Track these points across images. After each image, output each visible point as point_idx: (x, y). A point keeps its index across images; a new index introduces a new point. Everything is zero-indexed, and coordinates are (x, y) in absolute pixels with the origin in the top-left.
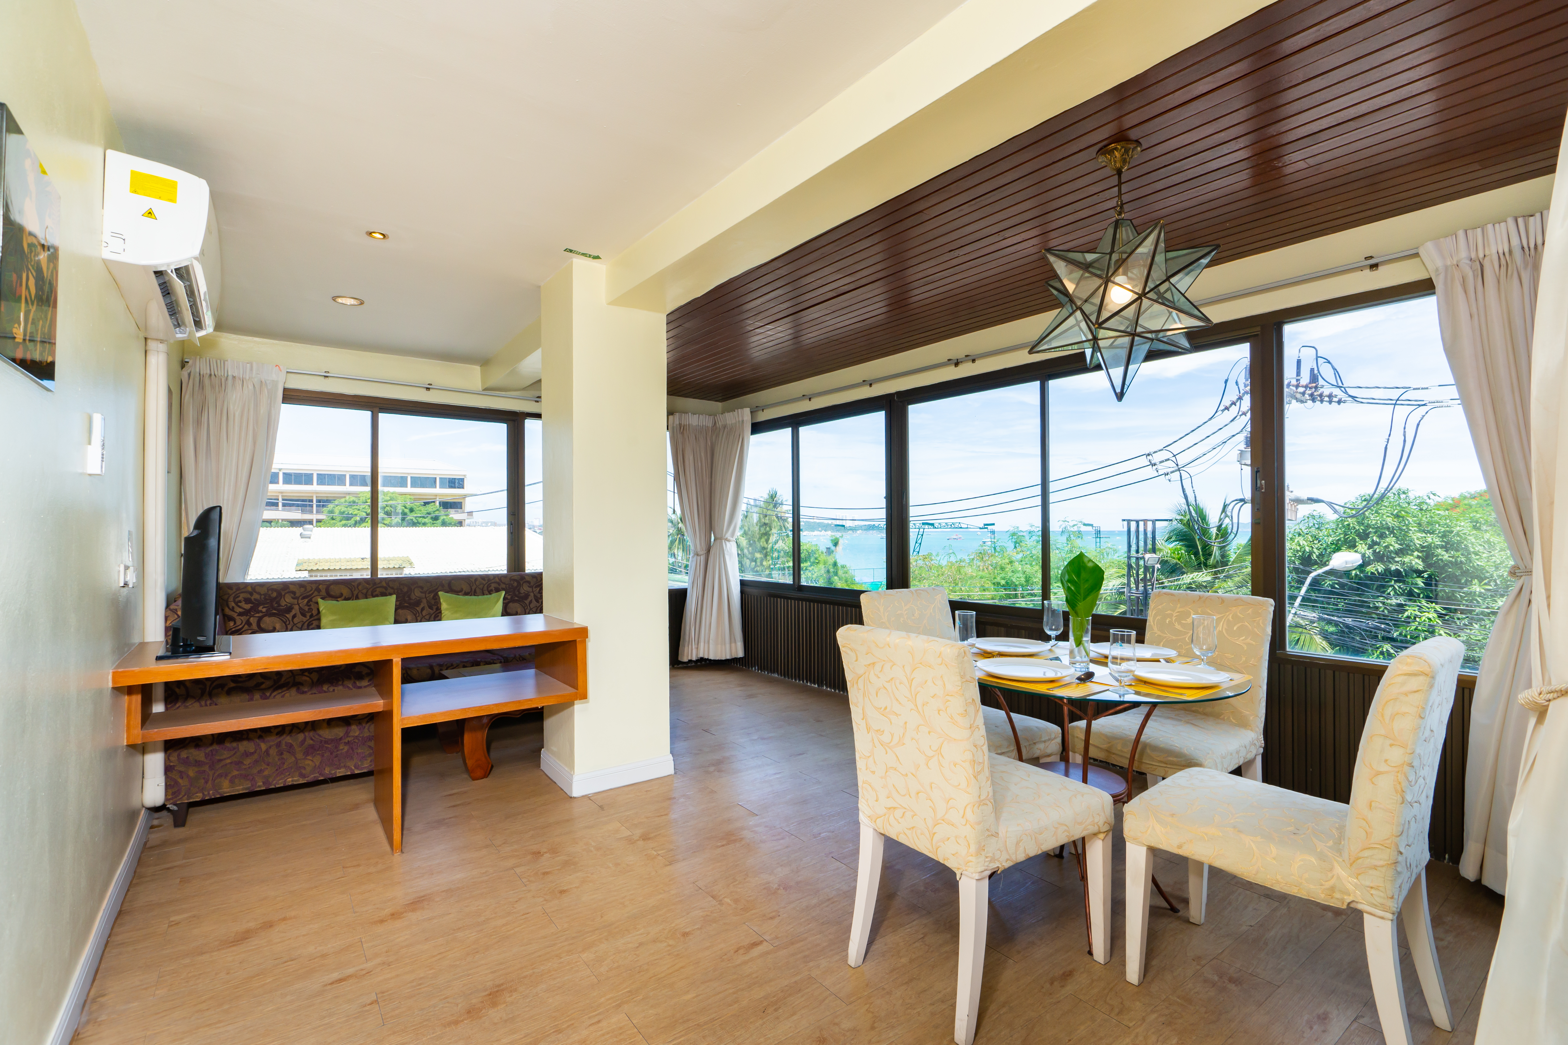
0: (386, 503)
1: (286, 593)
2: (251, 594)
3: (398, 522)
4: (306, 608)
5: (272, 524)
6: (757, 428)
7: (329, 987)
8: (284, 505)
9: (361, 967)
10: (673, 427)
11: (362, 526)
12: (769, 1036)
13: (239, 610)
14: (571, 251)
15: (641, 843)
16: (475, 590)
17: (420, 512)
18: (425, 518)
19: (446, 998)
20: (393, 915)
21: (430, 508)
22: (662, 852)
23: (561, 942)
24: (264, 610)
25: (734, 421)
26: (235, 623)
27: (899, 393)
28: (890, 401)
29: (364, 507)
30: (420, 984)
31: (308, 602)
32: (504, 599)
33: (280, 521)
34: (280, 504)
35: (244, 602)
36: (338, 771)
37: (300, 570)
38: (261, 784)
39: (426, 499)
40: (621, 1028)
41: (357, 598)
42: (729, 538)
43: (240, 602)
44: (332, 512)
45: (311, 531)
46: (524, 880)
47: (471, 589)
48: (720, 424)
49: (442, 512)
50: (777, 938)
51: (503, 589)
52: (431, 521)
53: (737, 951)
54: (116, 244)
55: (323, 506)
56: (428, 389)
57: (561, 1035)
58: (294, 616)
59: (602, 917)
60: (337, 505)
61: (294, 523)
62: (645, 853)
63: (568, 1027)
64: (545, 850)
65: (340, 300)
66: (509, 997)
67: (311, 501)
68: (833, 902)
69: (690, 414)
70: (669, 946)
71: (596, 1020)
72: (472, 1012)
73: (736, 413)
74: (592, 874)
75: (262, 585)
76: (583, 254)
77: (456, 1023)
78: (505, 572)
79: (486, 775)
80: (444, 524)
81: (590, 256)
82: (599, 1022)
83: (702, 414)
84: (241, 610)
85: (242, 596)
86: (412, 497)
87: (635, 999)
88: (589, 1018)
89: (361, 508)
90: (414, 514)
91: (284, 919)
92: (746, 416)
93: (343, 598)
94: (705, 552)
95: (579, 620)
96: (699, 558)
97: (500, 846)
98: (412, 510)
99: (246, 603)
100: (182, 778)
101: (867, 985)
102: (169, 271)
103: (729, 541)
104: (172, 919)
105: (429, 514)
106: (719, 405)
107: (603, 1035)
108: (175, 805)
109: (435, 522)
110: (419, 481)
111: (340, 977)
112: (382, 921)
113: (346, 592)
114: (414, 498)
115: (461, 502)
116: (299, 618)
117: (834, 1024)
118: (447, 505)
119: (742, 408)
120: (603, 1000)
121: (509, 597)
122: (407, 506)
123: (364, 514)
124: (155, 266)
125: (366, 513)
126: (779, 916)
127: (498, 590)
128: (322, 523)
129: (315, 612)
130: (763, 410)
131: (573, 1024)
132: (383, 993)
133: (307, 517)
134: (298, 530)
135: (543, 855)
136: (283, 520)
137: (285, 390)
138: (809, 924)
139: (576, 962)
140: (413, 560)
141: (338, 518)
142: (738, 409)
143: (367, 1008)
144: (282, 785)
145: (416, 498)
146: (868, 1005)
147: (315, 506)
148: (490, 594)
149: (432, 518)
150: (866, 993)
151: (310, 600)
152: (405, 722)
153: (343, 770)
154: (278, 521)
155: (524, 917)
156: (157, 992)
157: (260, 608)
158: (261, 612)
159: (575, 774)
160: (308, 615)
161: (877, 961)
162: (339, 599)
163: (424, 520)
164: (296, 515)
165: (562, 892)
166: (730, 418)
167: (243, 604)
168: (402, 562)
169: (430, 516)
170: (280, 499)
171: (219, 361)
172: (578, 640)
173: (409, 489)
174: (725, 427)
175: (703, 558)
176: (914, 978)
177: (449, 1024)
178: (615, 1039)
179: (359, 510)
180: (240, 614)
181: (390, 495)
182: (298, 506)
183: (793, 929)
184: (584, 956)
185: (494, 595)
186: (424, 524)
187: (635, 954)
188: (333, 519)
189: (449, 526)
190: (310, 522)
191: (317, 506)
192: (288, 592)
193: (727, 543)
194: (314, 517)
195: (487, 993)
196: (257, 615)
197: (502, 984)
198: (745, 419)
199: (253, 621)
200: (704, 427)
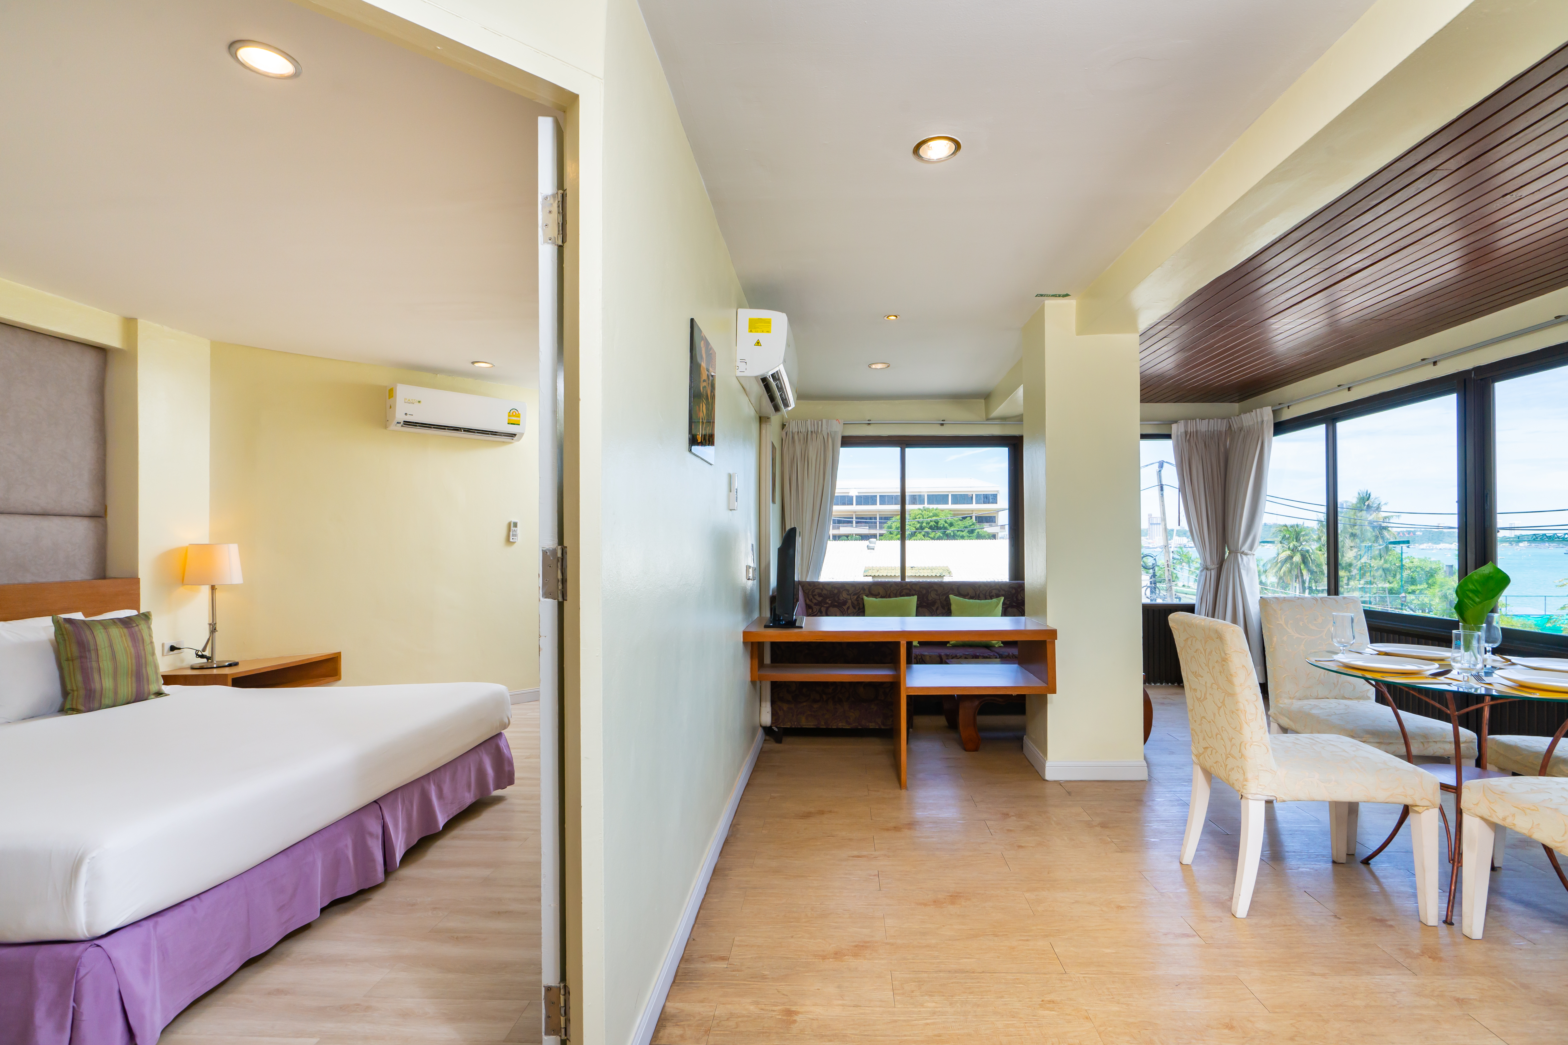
0: (930, 519)
1: (843, 591)
2: (822, 590)
3: (940, 536)
4: (856, 603)
5: (849, 538)
6: (1281, 428)
7: (851, 858)
8: (857, 523)
9: (872, 853)
10: (1177, 436)
11: (912, 539)
12: (1176, 1004)
13: (815, 601)
14: (1042, 295)
15: (1098, 829)
16: (979, 595)
17: (959, 526)
18: (963, 532)
19: (921, 888)
20: (895, 828)
21: (967, 522)
22: (1116, 840)
23: (1010, 880)
24: (830, 602)
25: (1251, 423)
26: (812, 611)
27: (1478, 370)
28: (1465, 380)
29: (914, 522)
30: (906, 875)
31: (857, 598)
32: (1004, 604)
33: (854, 535)
34: (854, 522)
35: (817, 596)
36: (870, 724)
37: (866, 576)
38: (823, 724)
39: (965, 514)
40: (1044, 951)
41: (890, 597)
42: (1246, 551)
43: (815, 595)
44: (890, 527)
45: (875, 543)
46: (991, 831)
47: (976, 594)
48: (1235, 427)
49: (978, 526)
50: (1212, 938)
51: (1003, 595)
52: (968, 534)
53: (1166, 934)
54: (742, 366)
55: (885, 523)
56: (942, 424)
57: (996, 938)
58: (848, 608)
59: (1049, 873)
60: (894, 522)
61: (864, 537)
62: (1100, 838)
63: (1003, 935)
64: (1013, 814)
65: (873, 366)
66: (964, 902)
67: (875, 518)
68: (1289, 929)
69: (1198, 420)
70: (1102, 911)
71: (1026, 938)
72: (936, 903)
73: (1253, 414)
74: (1048, 841)
75: (828, 584)
76: (1053, 296)
77: (925, 905)
78: (1008, 580)
79: (976, 750)
80: (979, 537)
81: (1059, 296)
82: (1027, 940)
83: (1213, 419)
84: (816, 601)
85: (817, 591)
86: (952, 512)
87: (1061, 936)
88: (1020, 935)
89: (911, 524)
90: (952, 529)
91: (830, 812)
92: (1267, 414)
93: (880, 596)
94: (1217, 566)
95: (1051, 623)
96: (1208, 573)
97: (978, 802)
98: (951, 525)
99: (819, 597)
100: (780, 710)
101: (1301, 1006)
102: (768, 377)
103: (1246, 554)
104: (772, 795)
105: (966, 527)
106: (1236, 406)
107: (1029, 950)
108: (777, 727)
109: (971, 535)
110: (960, 498)
111: (858, 854)
112: (888, 830)
113: (882, 592)
114: (954, 514)
115: (995, 517)
116: (851, 610)
117: (1248, 1020)
118: (981, 519)
119: (1261, 407)
120: (1034, 928)
121: (1008, 603)
122: (948, 521)
123: (914, 529)
124: (761, 376)
125: (915, 527)
126: (1221, 922)
127: (998, 596)
128: (883, 537)
129: (861, 606)
130: (1288, 407)
131: (1007, 935)
132: (883, 872)
133: (873, 532)
134: (865, 543)
135: (1010, 817)
136: (856, 534)
137: (843, 437)
138: (1252, 938)
139: (1020, 897)
140: (951, 570)
141: (895, 533)
142: (1256, 409)
143: (872, 877)
144: (836, 727)
145: (955, 513)
146: (1295, 1021)
147: (878, 523)
148: (992, 599)
149: (968, 531)
150: (1296, 1012)
151: (858, 597)
152: (909, 690)
153: (873, 724)
154: (853, 535)
155: (986, 855)
156: (763, 831)
157: (827, 601)
158: (828, 603)
159: (1048, 760)
160: (857, 608)
161: (1323, 992)
162: (877, 597)
163: (961, 534)
164: (865, 530)
165: (1020, 847)
166: (1248, 420)
167: (817, 597)
168: (942, 571)
169: (967, 530)
170: (854, 518)
171: (803, 422)
172: (1048, 640)
173: (950, 506)
174: (1241, 429)
175: (1213, 573)
176: (1364, 1021)
177: (920, 904)
178: (1037, 956)
179: (910, 525)
180: (816, 604)
181: (934, 511)
182: (866, 522)
183: (1232, 936)
184: (1027, 895)
185: (994, 600)
186: (962, 537)
187: (1070, 907)
188: (891, 533)
189: (983, 539)
190: (874, 536)
191: (880, 523)
192: (844, 590)
193: (1244, 557)
194: (877, 532)
195: (949, 894)
196: (825, 606)
197: (961, 893)
198: (1265, 419)
199: (823, 609)
200: (1216, 432)
